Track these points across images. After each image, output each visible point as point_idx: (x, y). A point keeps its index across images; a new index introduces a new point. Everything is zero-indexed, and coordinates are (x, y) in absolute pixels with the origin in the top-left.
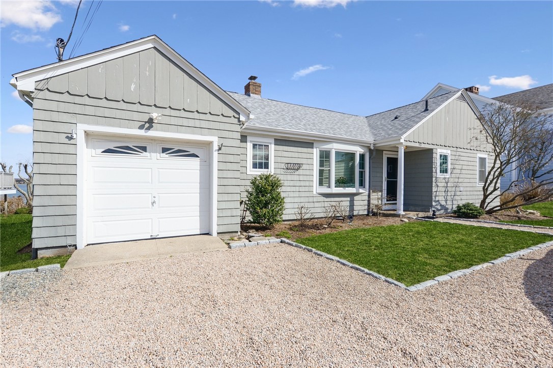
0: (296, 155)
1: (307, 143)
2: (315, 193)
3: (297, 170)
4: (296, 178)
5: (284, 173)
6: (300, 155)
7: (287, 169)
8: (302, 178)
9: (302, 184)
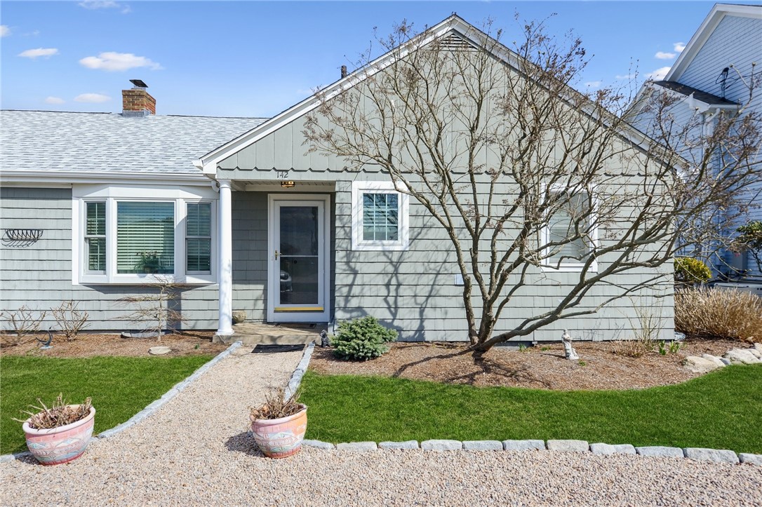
0: (32, 214)
1: (60, 191)
2: (75, 282)
3: (35, 240)
4: (32, 255)
5: (5, 247)
6: (40, 214)
7: (12, 239)
8: (44, 255)
9: (45, 266)
